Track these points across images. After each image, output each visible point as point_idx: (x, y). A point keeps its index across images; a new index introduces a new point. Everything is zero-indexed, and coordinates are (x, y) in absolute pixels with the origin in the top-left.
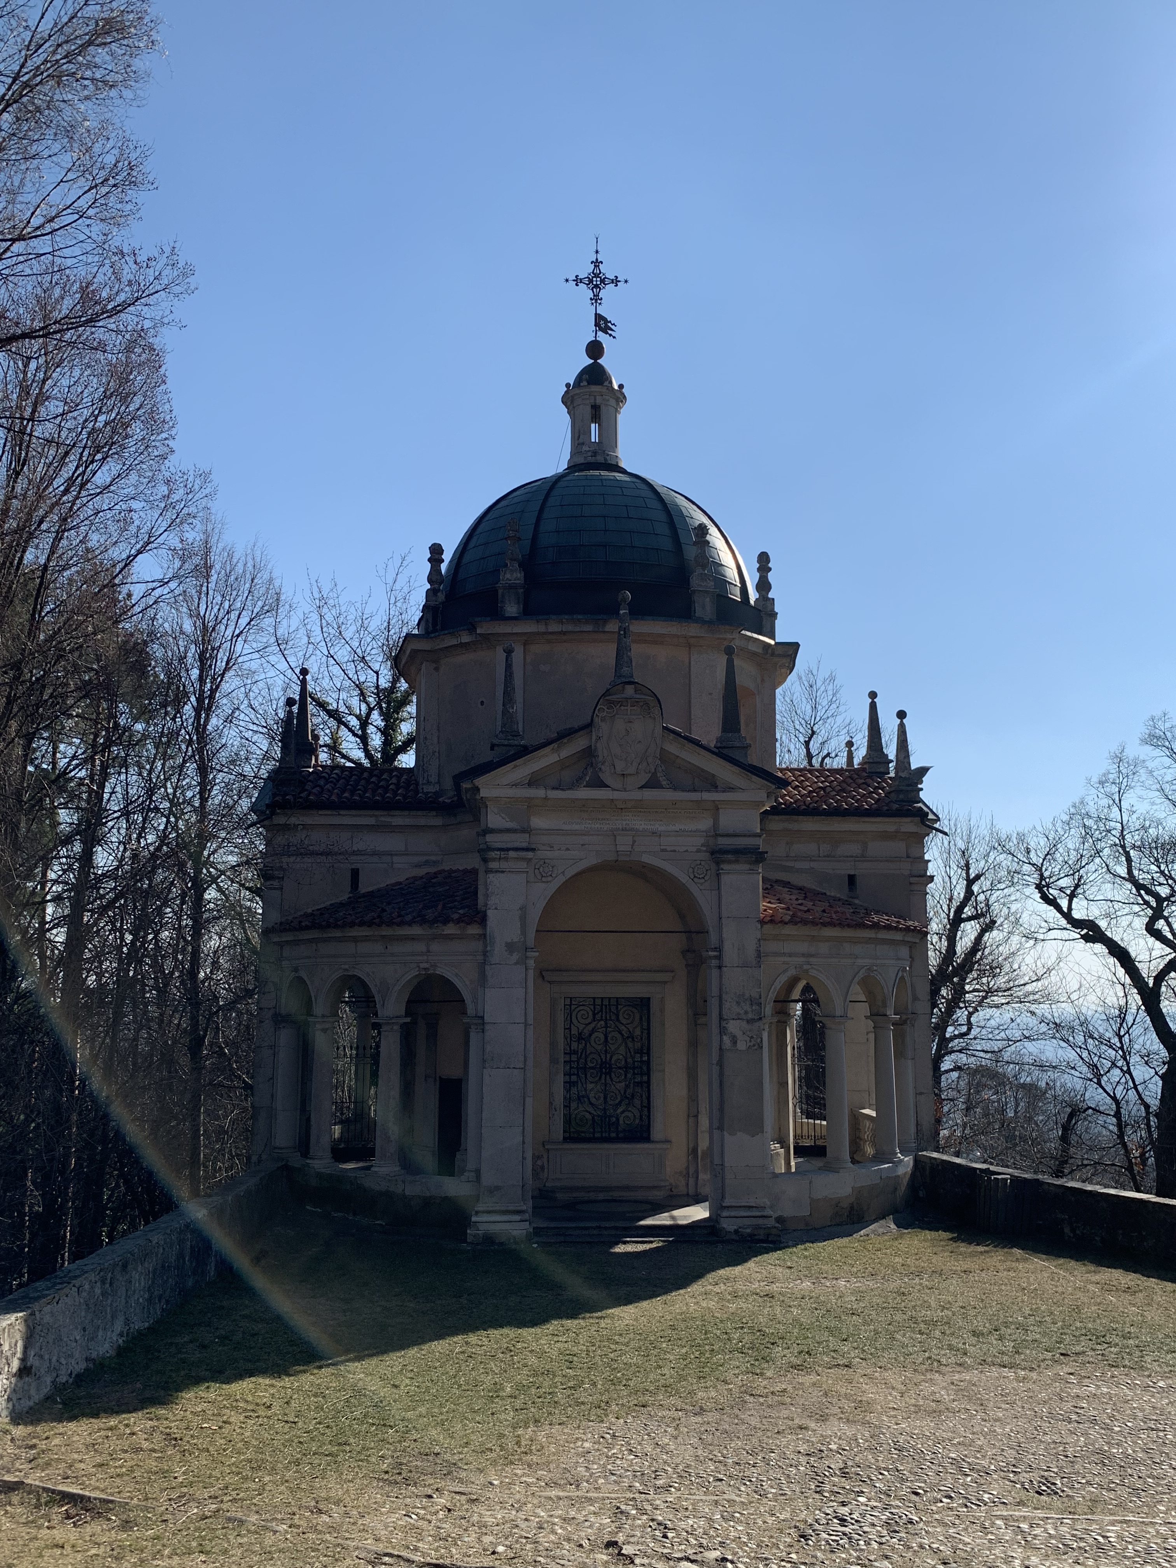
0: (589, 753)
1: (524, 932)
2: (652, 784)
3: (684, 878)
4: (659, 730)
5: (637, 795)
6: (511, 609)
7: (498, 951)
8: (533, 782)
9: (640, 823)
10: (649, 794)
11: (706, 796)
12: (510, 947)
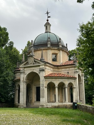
3: (38, 73)
5: (32, 65)
9: (34, 68)
11: (39, 65)
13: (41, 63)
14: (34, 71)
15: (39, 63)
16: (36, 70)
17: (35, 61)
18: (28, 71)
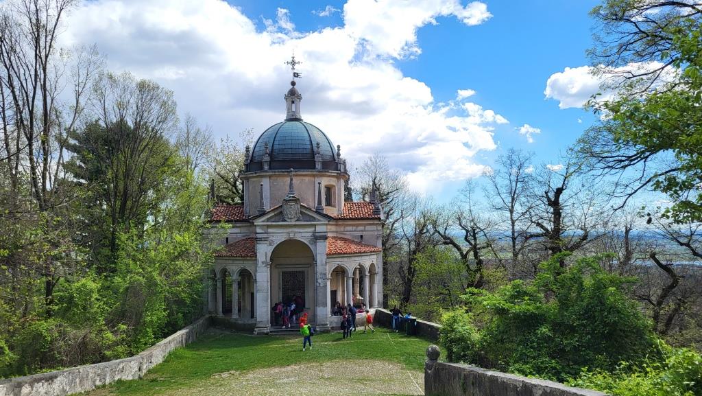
0: (281, 212)
1: (266, 258)
2: (297, 220)
3: (308, 244)
4: (299, 207)
5: (294, 223)
6: (266, 168)
7: (260, 264)
8: (268, 220)
9: (296, 230)
10: (297, 223)
11: (313, 223)
12: (263, 263)
13: (319, 220)
14: (298, 239)
15: (314, 219)
16: (304, 235)
17: (301, 212)
18: (279, 236)
